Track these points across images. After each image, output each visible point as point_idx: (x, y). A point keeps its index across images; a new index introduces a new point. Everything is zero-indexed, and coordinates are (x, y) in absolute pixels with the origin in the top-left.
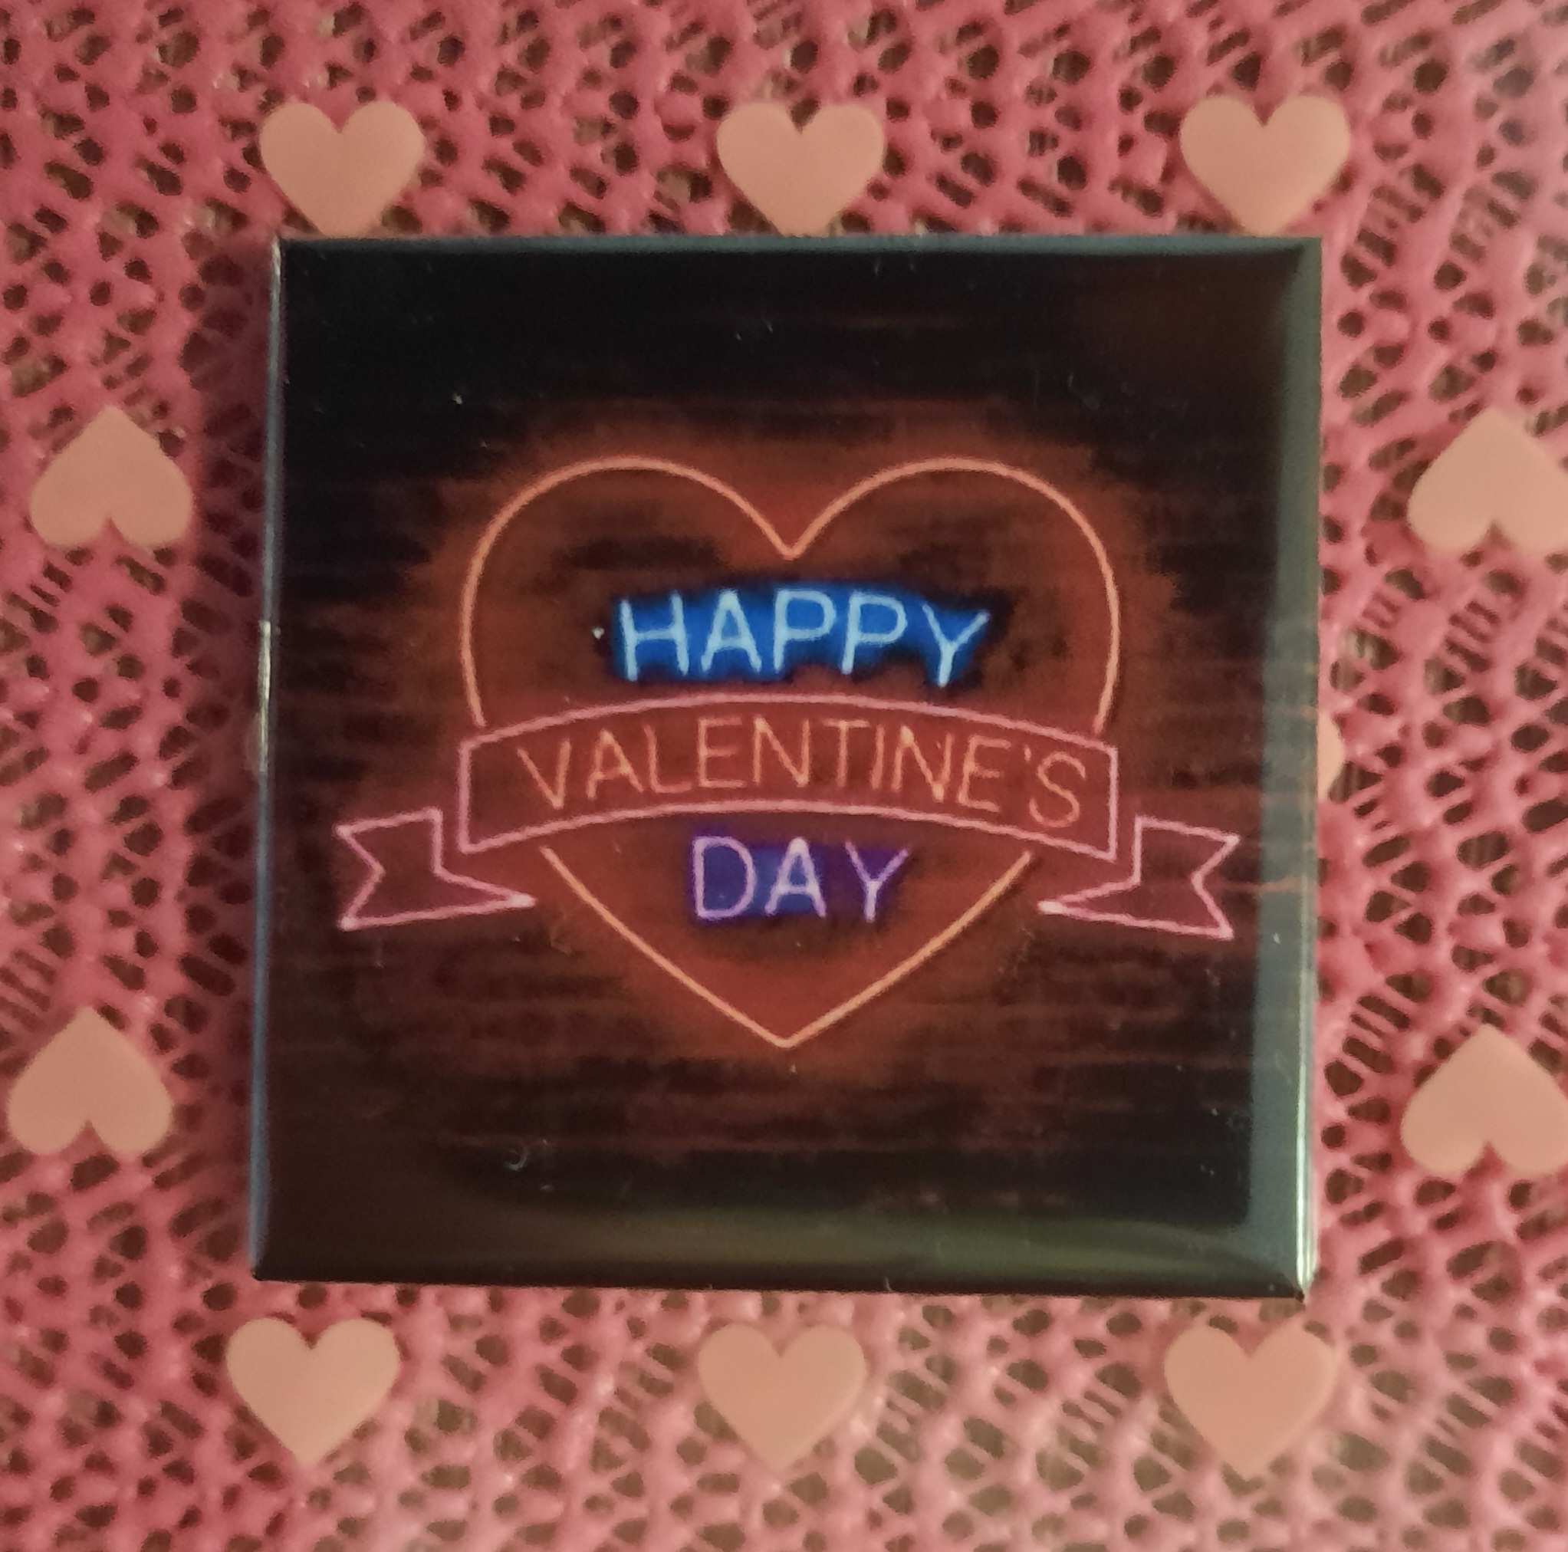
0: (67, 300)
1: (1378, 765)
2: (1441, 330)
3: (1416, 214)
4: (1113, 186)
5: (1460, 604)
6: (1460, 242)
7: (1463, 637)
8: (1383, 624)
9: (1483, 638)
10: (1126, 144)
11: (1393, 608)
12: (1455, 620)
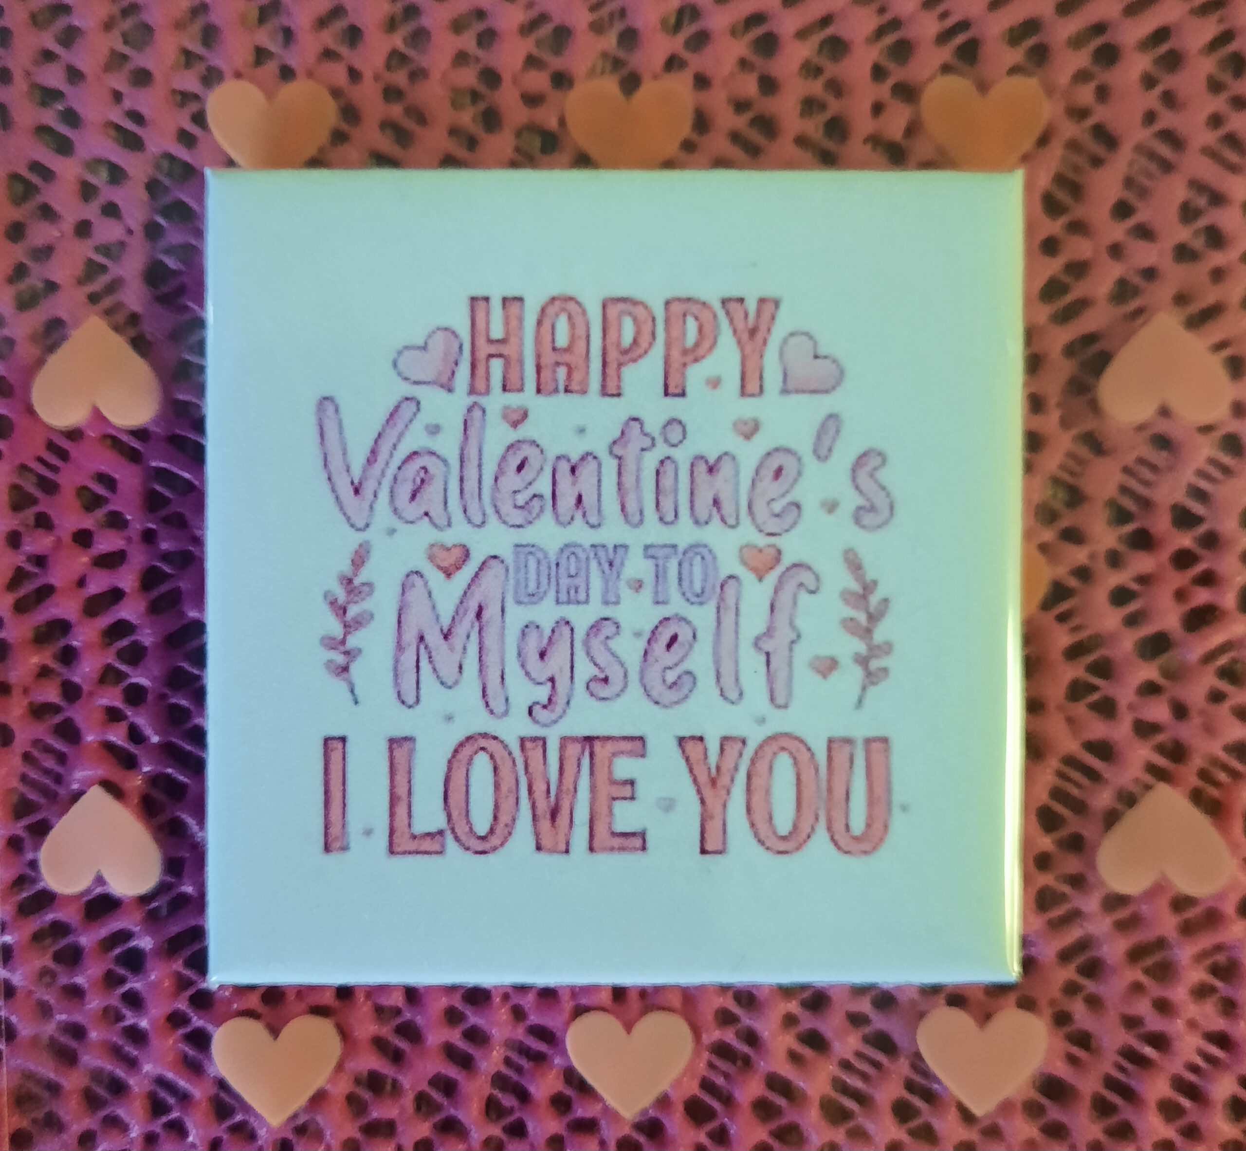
0: (57, 234)
1: (1073, 582)
2: (1116, 251)
3: (1097, 162)
4: (866, 141)
5: (1129, 459)
6: (1129, 182)
7: (1133, 484)
8: (1072, 474)
9: (1147, 484)
10: (878, 108)
11: (1080, 461)
12: (1127, 470)
